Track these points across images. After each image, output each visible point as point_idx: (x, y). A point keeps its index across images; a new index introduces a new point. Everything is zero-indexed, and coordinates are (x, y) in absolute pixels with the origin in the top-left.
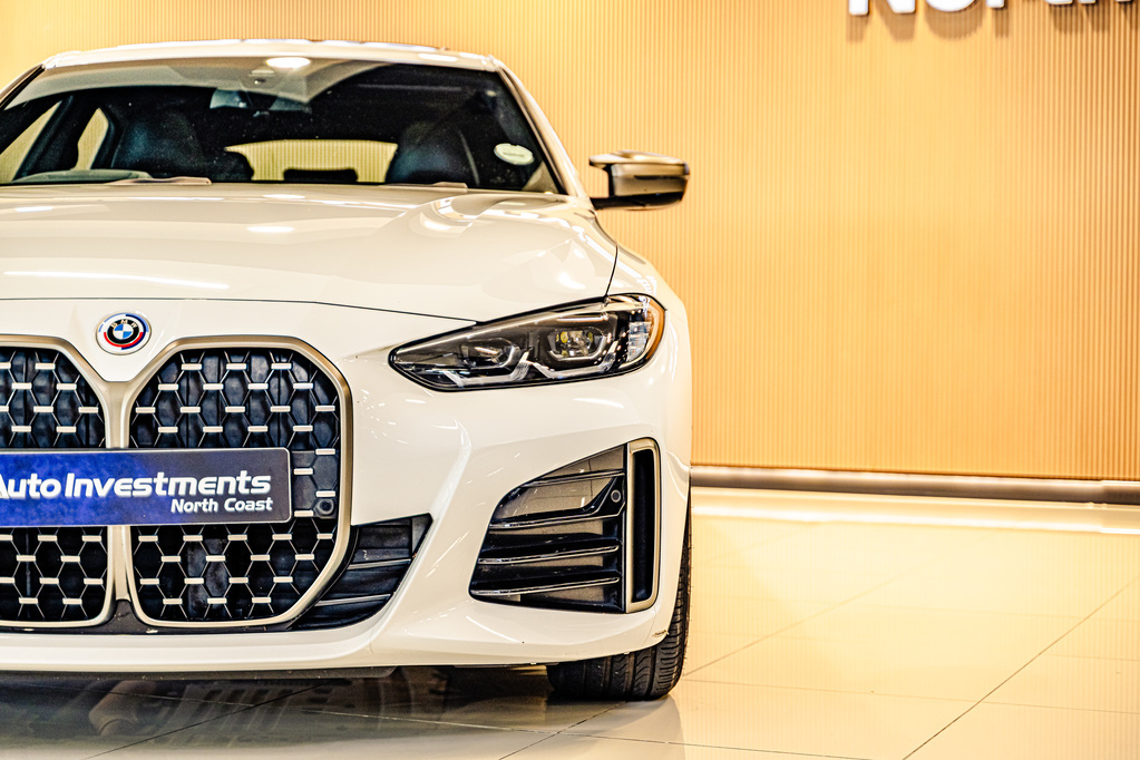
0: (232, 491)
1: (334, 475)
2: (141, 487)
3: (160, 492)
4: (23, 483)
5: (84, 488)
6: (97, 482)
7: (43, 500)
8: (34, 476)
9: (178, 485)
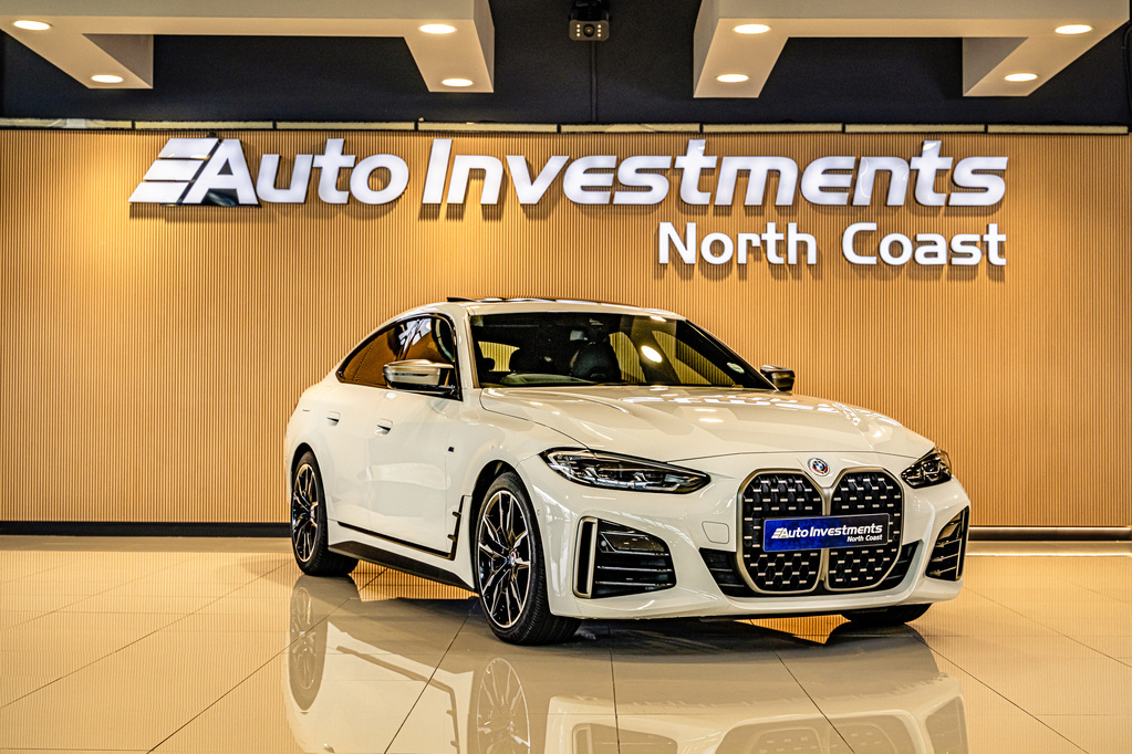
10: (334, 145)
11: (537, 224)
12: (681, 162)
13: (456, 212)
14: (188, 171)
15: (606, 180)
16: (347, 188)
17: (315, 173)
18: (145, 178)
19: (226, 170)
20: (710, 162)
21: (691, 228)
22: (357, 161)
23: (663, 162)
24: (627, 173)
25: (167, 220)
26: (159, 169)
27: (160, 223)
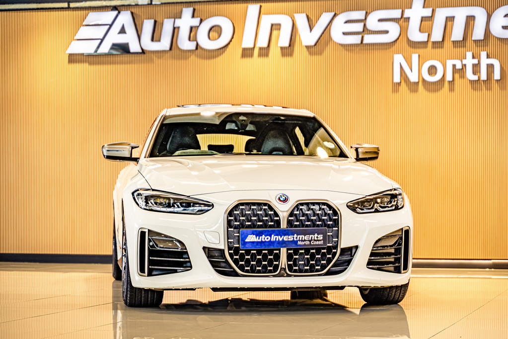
0: (313, 239)
1: (337, 235)
2: (291, 238)
3: (295, 239)
4: (261, 237)
5: (276, 238)
6: (279, 237)
7: (265, 241)
8: (263, 235)
9: (300, 238)
10: (187, 12)
11: (316, 58)
12: (408, 13)
13: (265, 52)
14: (100, 32)
15: (359, 27)
16: (195, 39)
17: (175, 30)
18: (75, 38)
19: (123, 31)
20: (428, 12)
21: (415, 57)
22: (201, 21)
23: (396, 14)
24: (373, 22)
25: (90, 64)
26: (84, 32)
27: (86, 65)
